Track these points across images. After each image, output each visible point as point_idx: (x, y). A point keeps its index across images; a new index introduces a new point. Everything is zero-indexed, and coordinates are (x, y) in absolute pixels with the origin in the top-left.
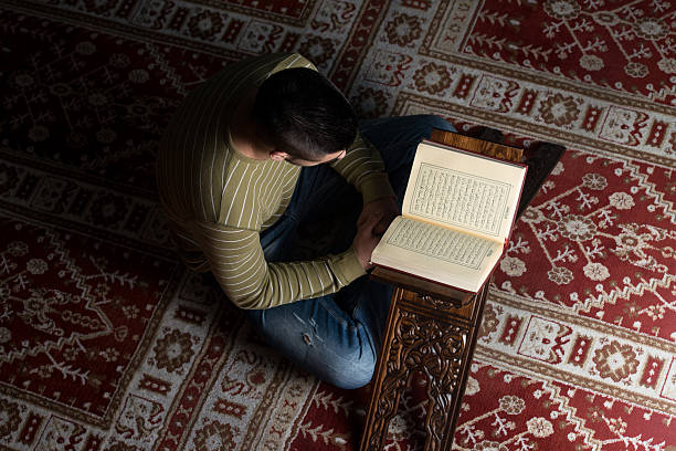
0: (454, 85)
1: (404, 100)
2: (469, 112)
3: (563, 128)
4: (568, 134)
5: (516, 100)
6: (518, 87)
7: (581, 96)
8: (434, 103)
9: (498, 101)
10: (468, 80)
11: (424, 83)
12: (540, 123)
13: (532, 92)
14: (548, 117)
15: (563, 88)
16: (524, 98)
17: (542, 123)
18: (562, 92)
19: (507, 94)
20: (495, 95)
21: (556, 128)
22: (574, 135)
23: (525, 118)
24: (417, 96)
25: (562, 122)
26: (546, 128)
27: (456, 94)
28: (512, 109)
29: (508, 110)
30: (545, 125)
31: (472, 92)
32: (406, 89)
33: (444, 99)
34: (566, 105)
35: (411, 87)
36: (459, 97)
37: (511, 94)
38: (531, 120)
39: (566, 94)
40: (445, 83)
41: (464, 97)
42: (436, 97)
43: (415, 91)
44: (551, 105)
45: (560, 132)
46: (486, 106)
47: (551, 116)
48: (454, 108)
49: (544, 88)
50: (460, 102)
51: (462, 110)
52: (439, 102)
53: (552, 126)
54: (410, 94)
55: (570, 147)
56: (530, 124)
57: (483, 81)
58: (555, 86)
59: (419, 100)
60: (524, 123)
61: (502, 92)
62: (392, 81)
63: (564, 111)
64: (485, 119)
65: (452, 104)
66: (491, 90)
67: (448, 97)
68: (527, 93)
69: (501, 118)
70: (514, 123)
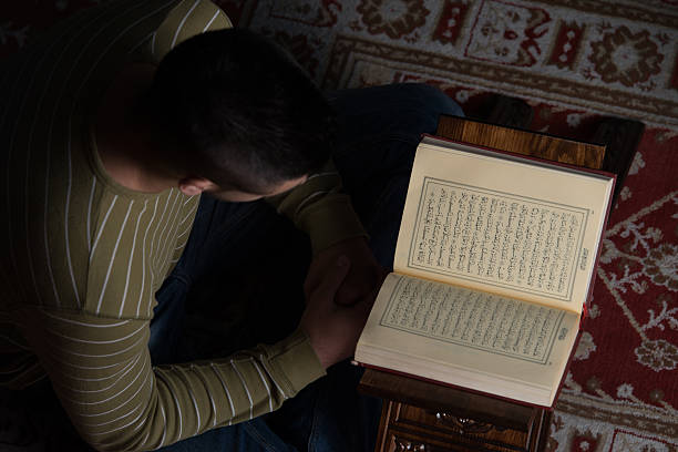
0: (432, 20)
1: (347, 51)
2: (465, 67)
3: (635, 90)
4: (645, 100)
5: (546, 42)
6: (547, 19)
7: (664, 30)
8: (399, 55)
9: (514, 46)
10: (457, 10)
11: (378, 19)
12: (594, 83)
13: (574, 27)
14: (608, 71)
15: (630, 17)
16: (561, 38)
17: (597, 82)
18: (628, 23)
19: (529, 32)
20: (509, 35)
21: (622, 88)
22: (656, 101)
23: (565, 74)
24: (368, 43)
25: (632, 77)
26: (605, 92)
27: (438, 35)
28: (541, 58)
29: (533, 61)
30: (602, 84)
31: (466, 31)
32: (348, 32)
33: (417, 46)
34: (636, 47)
35: (355, 27)
36: (444, 41)
37: (537, 31)
38: (577, 77)
39: (635, 27)
40: (416, 17)
41: (454, 39)
42: (402, 43)
43: (364, 34)
44: (610, 50)
45: (629, 97)
46: (494, 56)
47: (612, 68)
48: (437, 61)
49: (594, 18)
50: (447, 50)
51: (451, 65)
52: (410, 52)
53: (616, 86)
54: (355, 40)
55: (651, 122)
56: (577, 85)
57: (485, 11)
58: (614, 14)
59: (373, 49)
60: (564, 83)
61: (520, 28)
62: (321, 17)
63: (634, 58)
64: (493, 79)
65: (432, 56)
66: (500, 27)
67: (425, 42)
68: (564, 28)
69: (523, 75)
70: (547, 84)
